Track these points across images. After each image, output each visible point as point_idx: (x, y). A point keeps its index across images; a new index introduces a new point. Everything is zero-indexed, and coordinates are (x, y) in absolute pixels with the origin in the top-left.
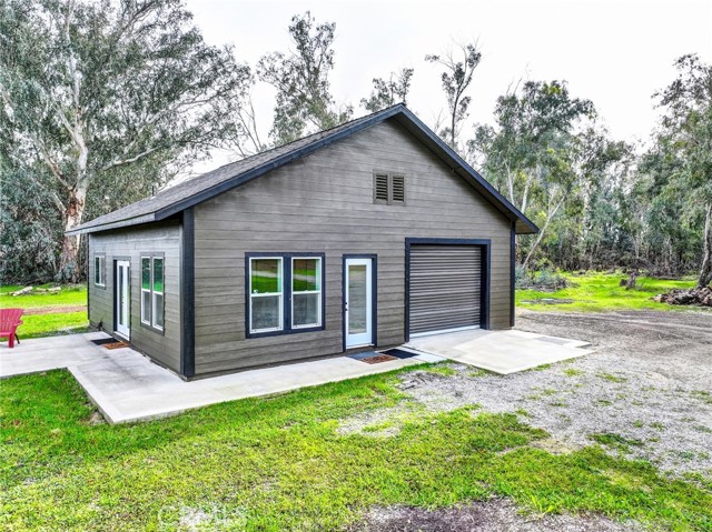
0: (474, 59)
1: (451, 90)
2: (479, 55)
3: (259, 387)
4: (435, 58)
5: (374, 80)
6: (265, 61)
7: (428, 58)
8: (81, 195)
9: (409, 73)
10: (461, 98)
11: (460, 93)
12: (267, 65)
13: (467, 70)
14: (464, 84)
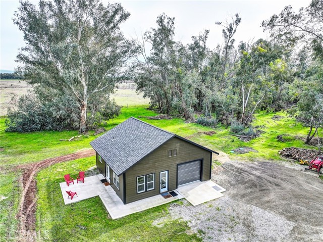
0: (238, 21)
1: (226, 37)
2: (240, 19)
3: (139, 208)
4: (220, 23)
5: (193, 37)
6: (147, 33)
7: (216, 23)
8: (85, 103)
9: (207, 32)
10: (230, 40)
11: (230, 38)
12: (148, 35)
13: (234, 27)
14: (233, 33)
